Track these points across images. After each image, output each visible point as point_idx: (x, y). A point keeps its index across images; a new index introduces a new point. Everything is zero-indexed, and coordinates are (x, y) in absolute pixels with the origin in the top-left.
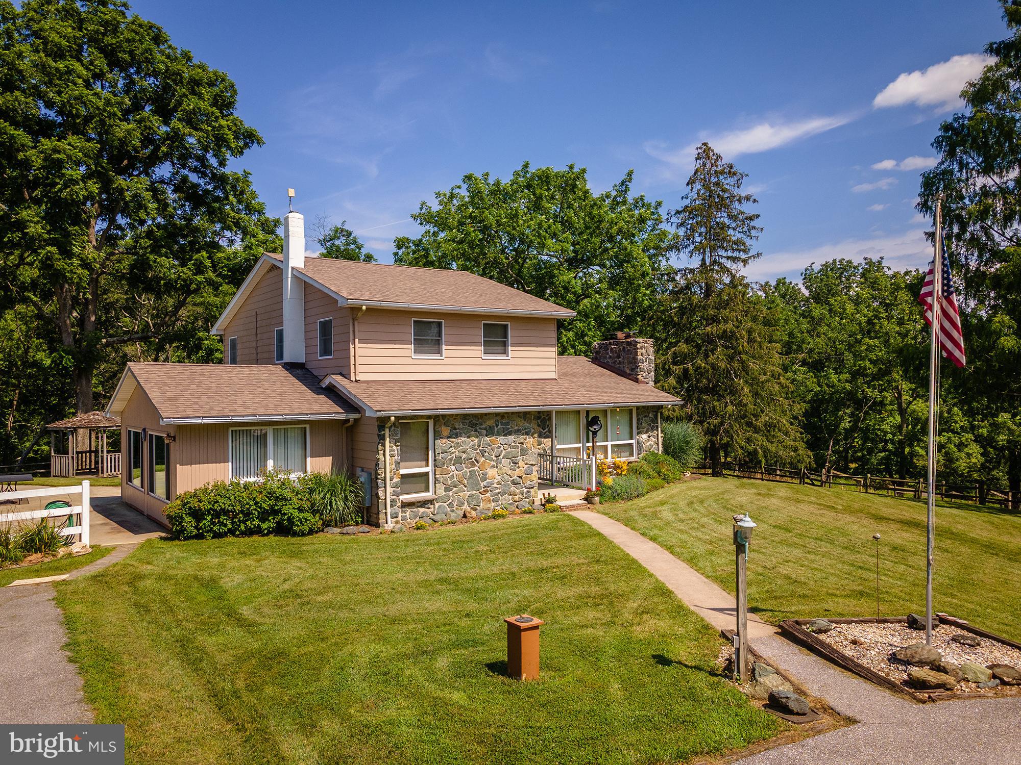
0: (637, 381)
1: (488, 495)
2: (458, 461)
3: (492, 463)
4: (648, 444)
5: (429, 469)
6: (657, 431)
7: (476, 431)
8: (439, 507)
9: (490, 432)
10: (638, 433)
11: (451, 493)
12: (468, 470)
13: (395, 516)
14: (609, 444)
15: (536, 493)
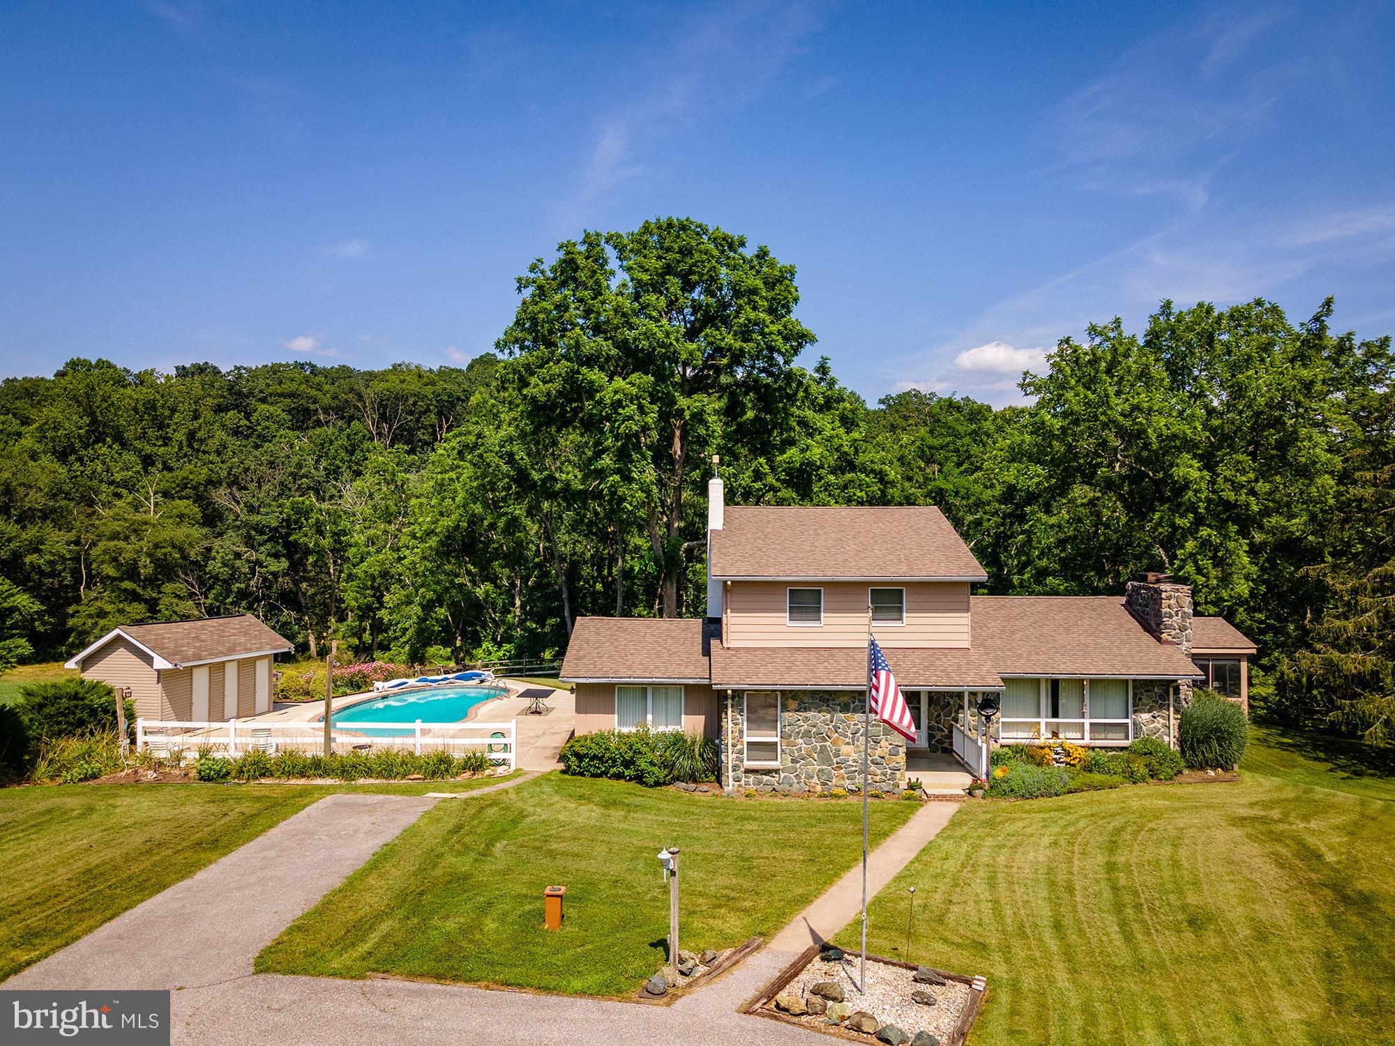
0: (1159, 640)
1: (842, 771)
2: (807, 734)
3: (847, 740)
4: (1152, 726)
5: (777, 739)
6: (1169, 710)
8: (785, 777)
9: (845, 708)
10: (1135, 712)
11: (798, 765)
12: (818, 745)
13: (737, 780)
14: (1087, 722)
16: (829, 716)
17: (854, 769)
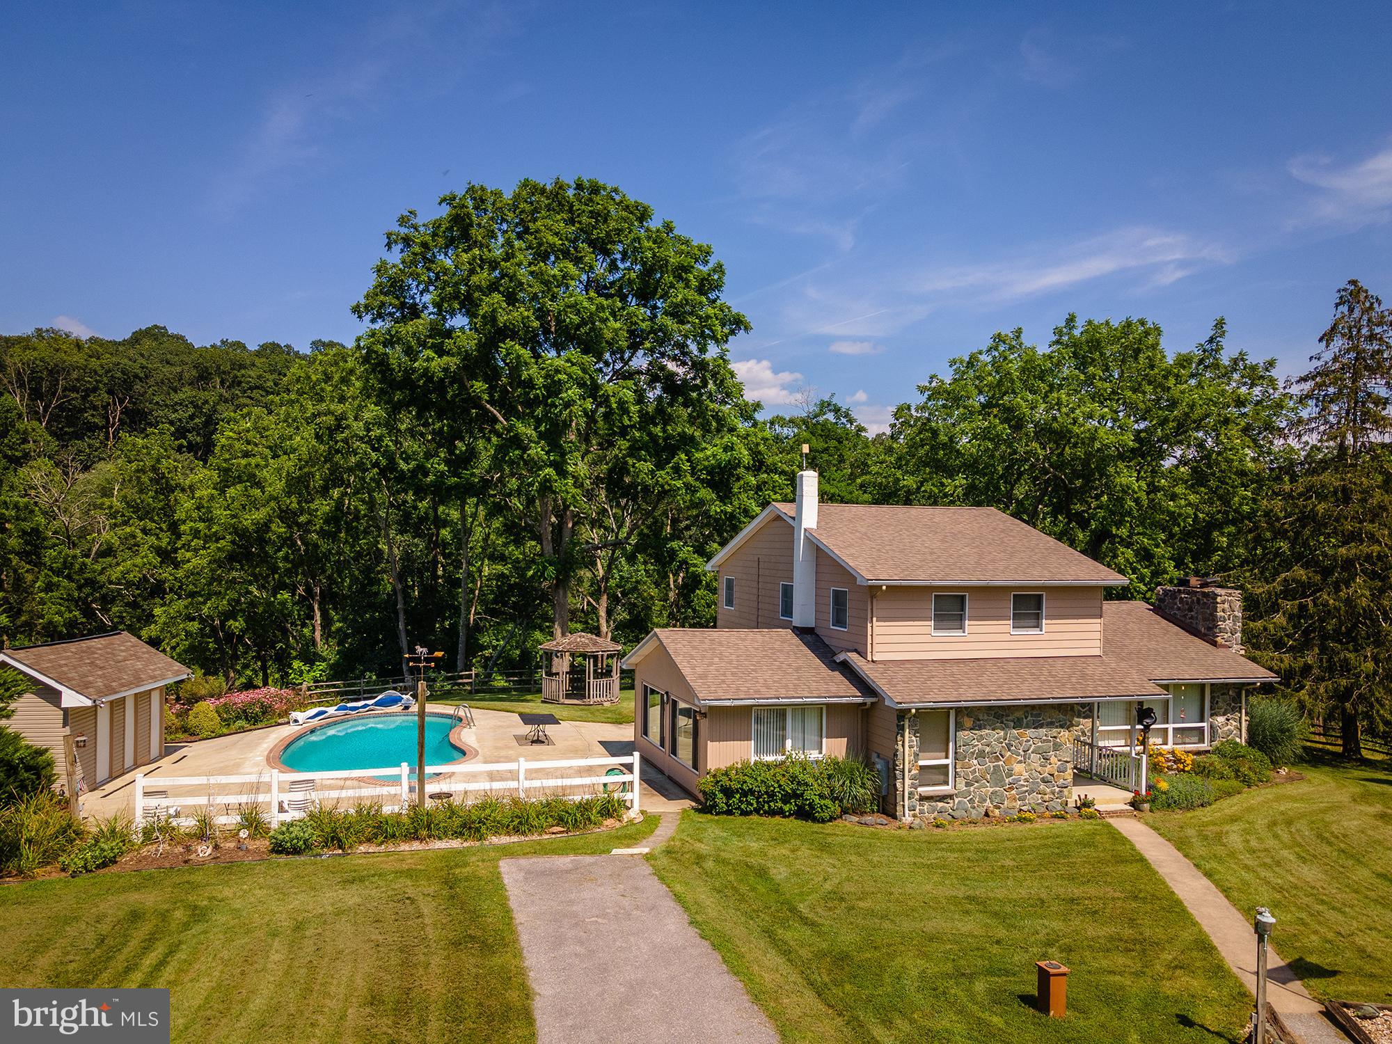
0: (1214, 644)
1: (1013, 792)
2: (981, 754)
3: (1020, 758)
4: (1226, 729)
5: (949, 761)
6: (1241, 713)
7: (1002, 723)
8: (959, 802)
9: (1018, 724)
10: (1212, 715)
11: (972, 788)
12: (992, 765)
13: (912, 809)
14: (1171, 726)
15: (1070, 792)
16: (1002, 733)
17: (1025, 789)
